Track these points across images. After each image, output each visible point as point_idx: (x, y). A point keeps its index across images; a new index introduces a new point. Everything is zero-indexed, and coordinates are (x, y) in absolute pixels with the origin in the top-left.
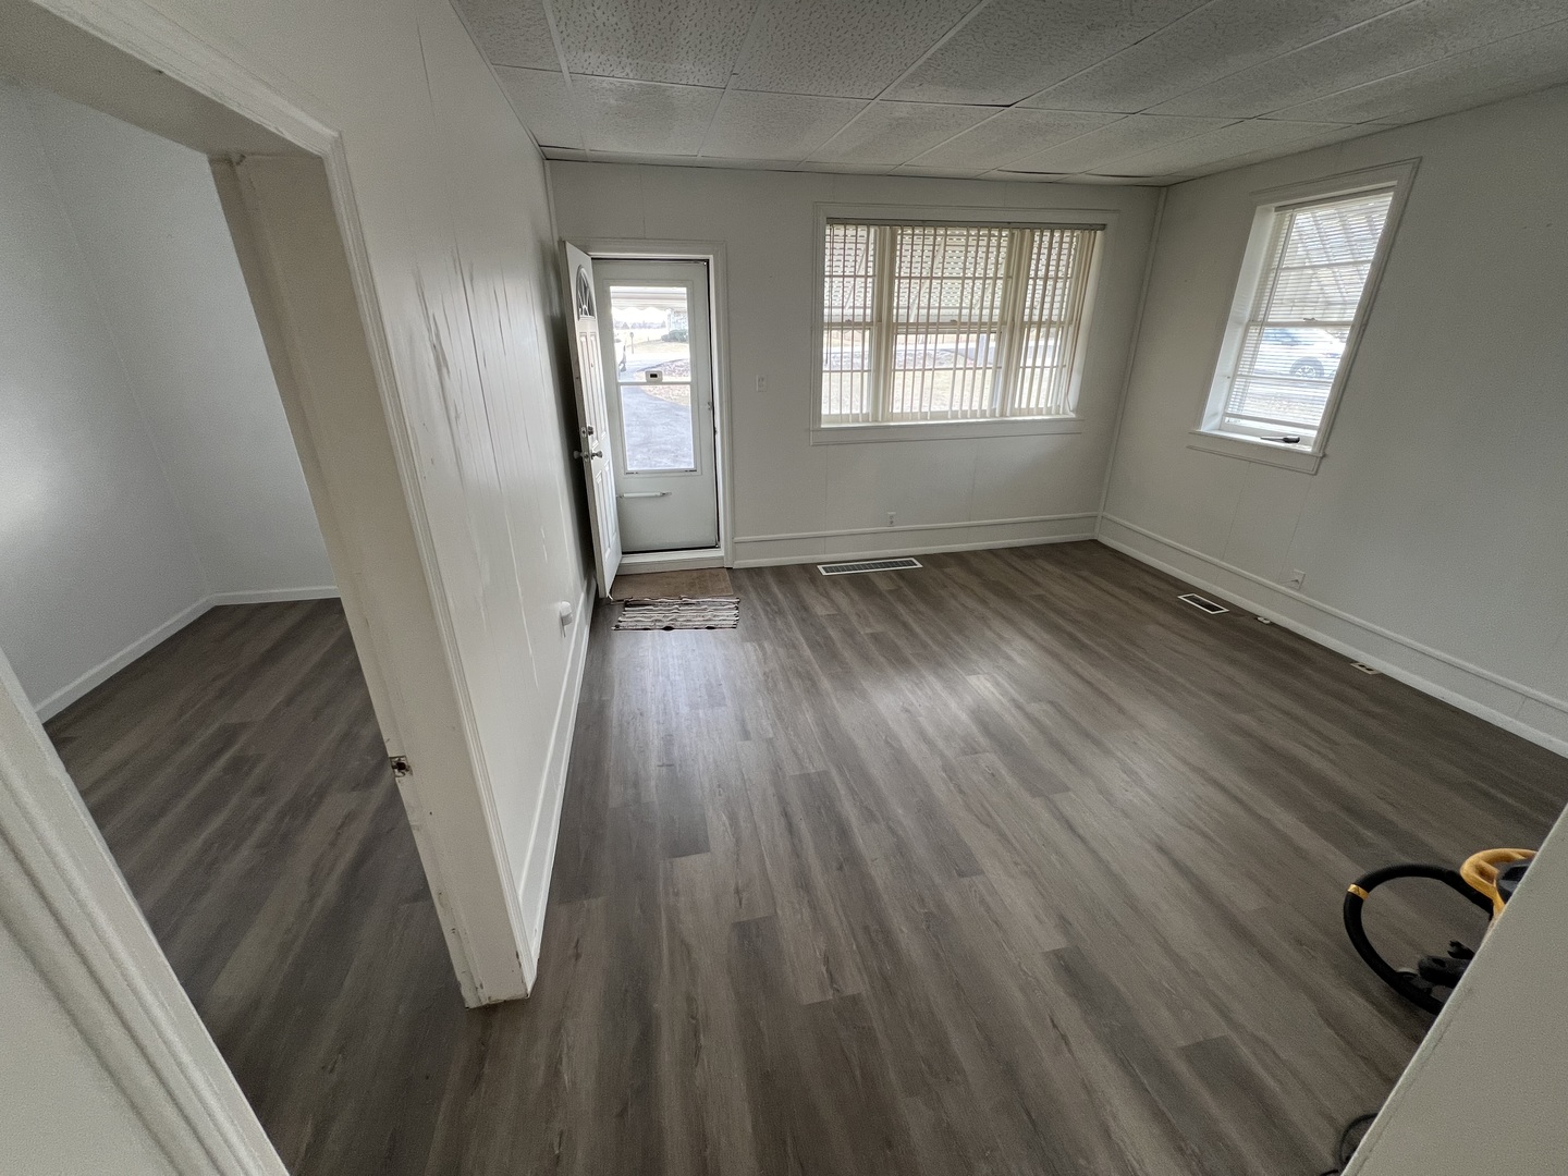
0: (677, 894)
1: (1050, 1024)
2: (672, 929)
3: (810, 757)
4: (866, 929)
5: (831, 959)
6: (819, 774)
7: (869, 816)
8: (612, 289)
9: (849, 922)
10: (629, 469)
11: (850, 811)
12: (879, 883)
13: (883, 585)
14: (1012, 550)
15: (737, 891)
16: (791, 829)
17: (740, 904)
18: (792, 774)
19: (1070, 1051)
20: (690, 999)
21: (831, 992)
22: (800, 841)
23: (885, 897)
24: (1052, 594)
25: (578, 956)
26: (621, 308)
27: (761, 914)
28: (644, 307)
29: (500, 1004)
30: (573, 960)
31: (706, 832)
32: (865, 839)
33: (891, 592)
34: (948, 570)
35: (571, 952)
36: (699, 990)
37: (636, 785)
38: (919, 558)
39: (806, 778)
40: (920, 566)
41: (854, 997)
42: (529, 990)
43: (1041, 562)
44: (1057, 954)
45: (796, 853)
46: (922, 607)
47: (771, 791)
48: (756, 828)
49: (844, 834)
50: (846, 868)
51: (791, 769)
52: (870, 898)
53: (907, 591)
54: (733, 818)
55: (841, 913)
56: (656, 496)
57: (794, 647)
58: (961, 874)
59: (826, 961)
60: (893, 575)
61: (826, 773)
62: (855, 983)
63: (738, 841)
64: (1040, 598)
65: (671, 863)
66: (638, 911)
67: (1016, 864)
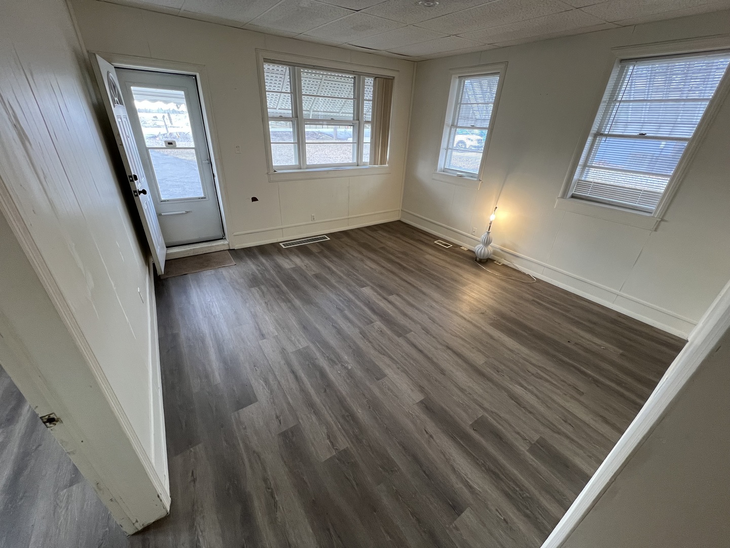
0: (245, 428)
1: (425, 433)
2: (247, 447)
3: (298, 340)
4: (343, 416)
5: (330, 436)
6: (304, 348)
7: (332, 362)
8: (132, 88)
9: (335, 415)
10: (163, 199)
11: (323, 363)
12: (344, 393)
13: (315, 250)
14: (368, 227)
15: (277, 417)
16: (297, 378)
17: (280, 423)
18: (291, 351)
19: (434, 440)
20: (265, 480)
21: (334, 451)
22: (303, 383)
23: (348, 399)
24: (387, 246)
25: (194, 481)
26: (140, 100)
27: (291, 425)
28: (155, 101)
29: (151, 525)
30: (192, 483)
31: (253, 391)
32: (333, 374)
33: (319, 253)
34: (343, 240)
35: (190, 479)
36: (269, 473)
37: (207, 377)
38: (329, 235)
39: (299, 352)
40: (329, 239)
41: (344, 450)
42: (168, 510)
43: (380, 232)
44: (422, 402)
45: (303, 390)
46: (335, 259)
47: (283, 362)
48: (279, 382)
49: (323, 375)
50: (328, 391)
51: (290, 349)
52: (341, 402)
53: (326, 252)
54: (266, 381)
55: (330, 412)
56: (183, 214)
57: (278, 287)
58: (378, 379)
59: (329, 438)
60: (318, 244)
61: (308, 347)
62: (344, 443)
63: (272, 392)
64: (383, 248)
65: (238, 413)
66: (225, 444)
67: (398, 368)
